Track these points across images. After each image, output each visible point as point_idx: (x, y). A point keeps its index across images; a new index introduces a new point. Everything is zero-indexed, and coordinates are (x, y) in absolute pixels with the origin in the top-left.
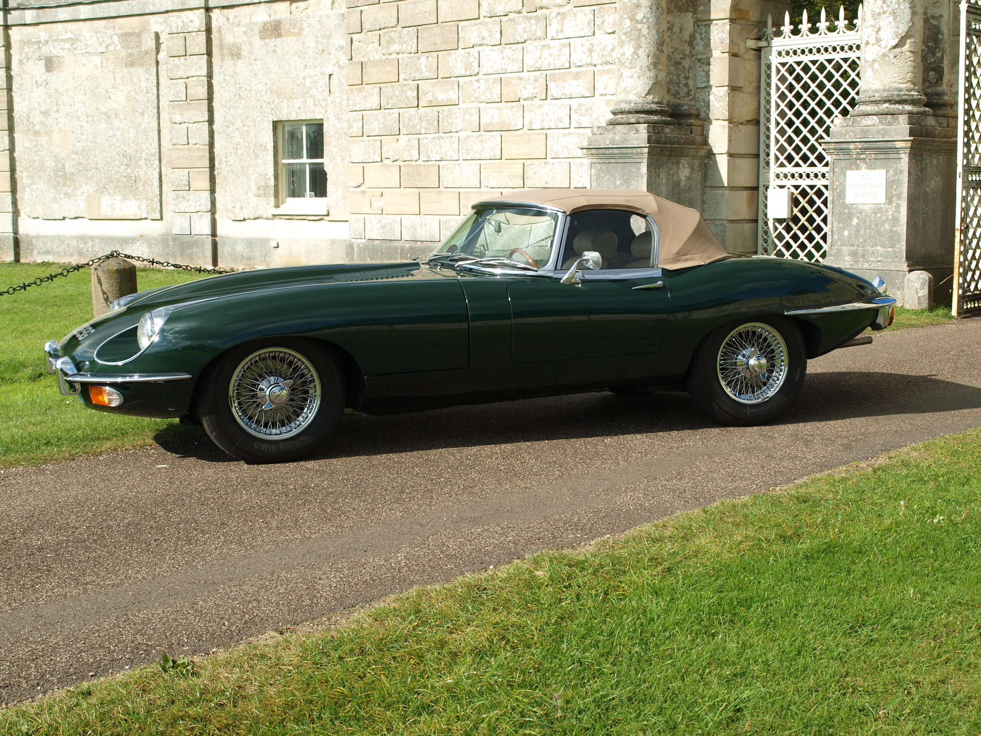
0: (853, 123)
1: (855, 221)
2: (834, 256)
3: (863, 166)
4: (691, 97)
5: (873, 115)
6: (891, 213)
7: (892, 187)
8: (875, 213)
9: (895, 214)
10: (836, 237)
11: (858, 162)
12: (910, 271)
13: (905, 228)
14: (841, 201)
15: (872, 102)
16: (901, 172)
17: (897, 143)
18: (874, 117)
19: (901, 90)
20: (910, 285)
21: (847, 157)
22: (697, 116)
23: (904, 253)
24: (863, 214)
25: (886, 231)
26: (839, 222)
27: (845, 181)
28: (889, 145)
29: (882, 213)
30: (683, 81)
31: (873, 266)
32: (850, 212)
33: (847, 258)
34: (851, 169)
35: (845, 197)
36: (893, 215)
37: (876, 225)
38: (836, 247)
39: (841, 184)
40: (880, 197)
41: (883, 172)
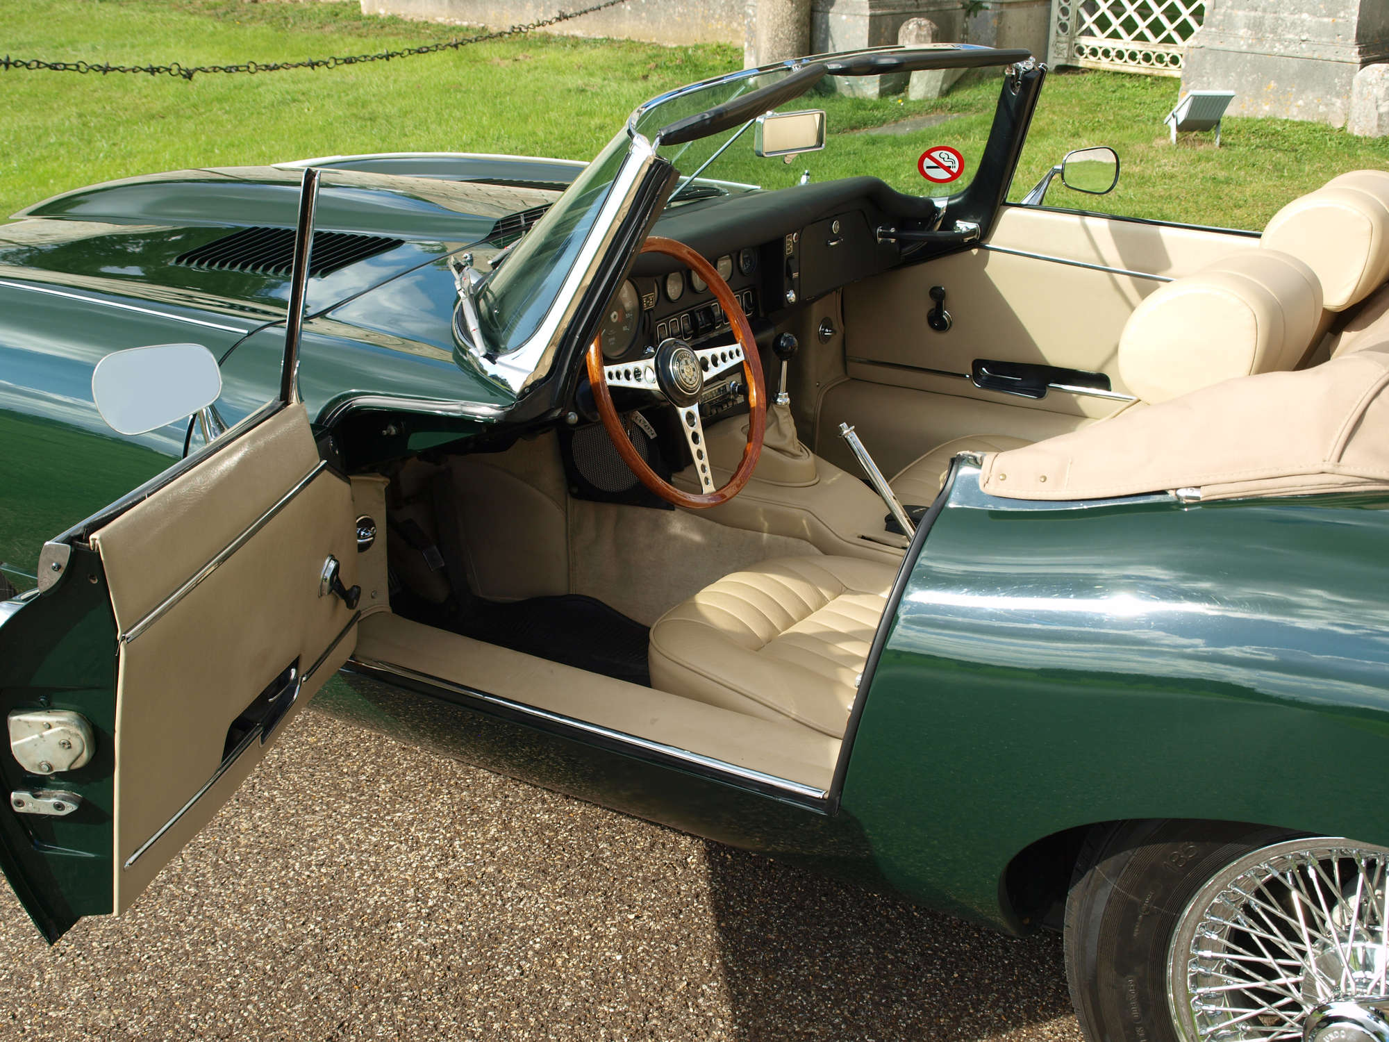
2: (1217, 27)
12: (1365, 63)
20: (1365, 91)
23: (1355, 28)
31: (1292, 49)
33: (1242, 32)
38: (1223, 11)
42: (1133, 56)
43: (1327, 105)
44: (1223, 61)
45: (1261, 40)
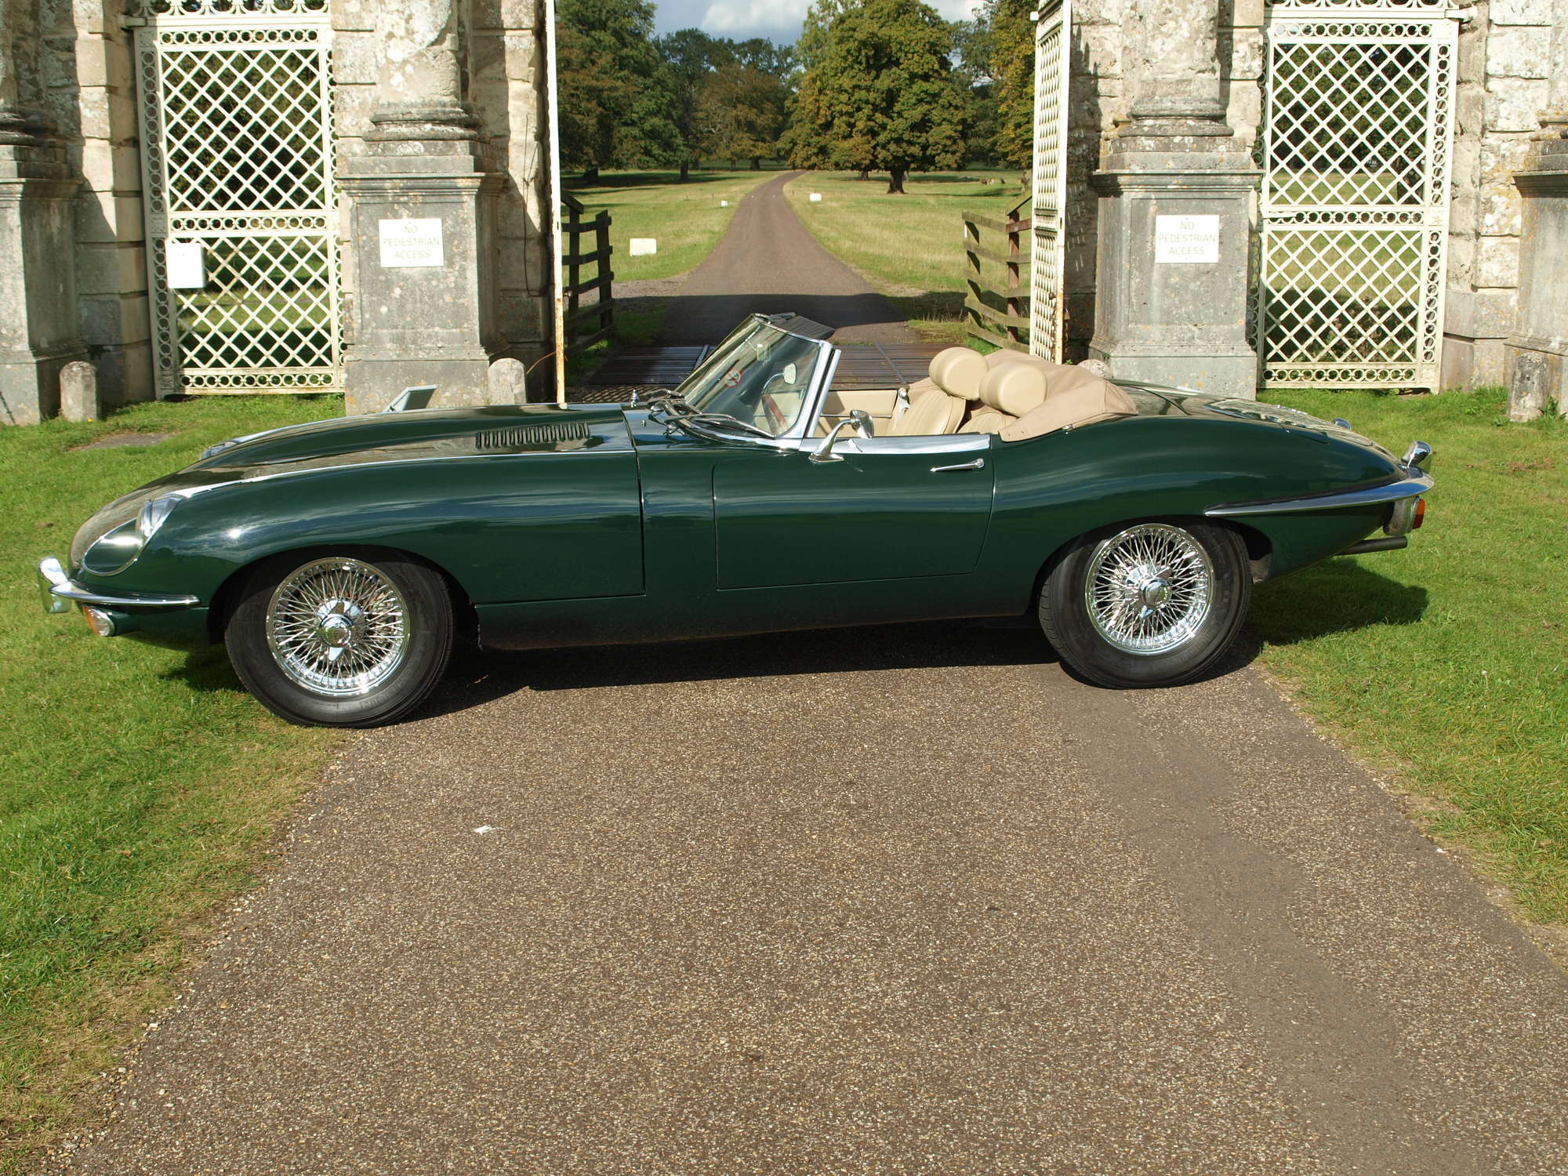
0: (383, 150)
1: (397, 292)
2: (367, 344)
3: (404, 212)
4: (43, 102)
5: (415, 139)
6: (453, 279)
7: (451, 242)
8: (429, 281)
9: (459, 280)
10: (367, 316)
11: (396, 207)
12: (492, 360)
13: (476, 300)
14: (372, 263)
15: (406, 121)
17: (457, 180)
18: (417, 143)
19: (444, 105)
20: (501, 379)
21: (378, 200)
22: (54, 132)
23: (478, 334)
24: (409, 281)
25: (447, 304)
26: (371, 294)
27: (377, 234)
28: (447, 183)
29: (439, 280)
30: (27, 75)
31: (433, 355)
32: (387, 280)
33: (389, 346)
34: (386, 217)
35: (378, 258)
36: (455, 282)
37: (431, 297)
38: (370, 330)
39: (370, 238)
40: (436, 258)
41: (438, 221)
42: (237, 380)
43: (468, 394)
44: (379, 369)
45: (406, 350)
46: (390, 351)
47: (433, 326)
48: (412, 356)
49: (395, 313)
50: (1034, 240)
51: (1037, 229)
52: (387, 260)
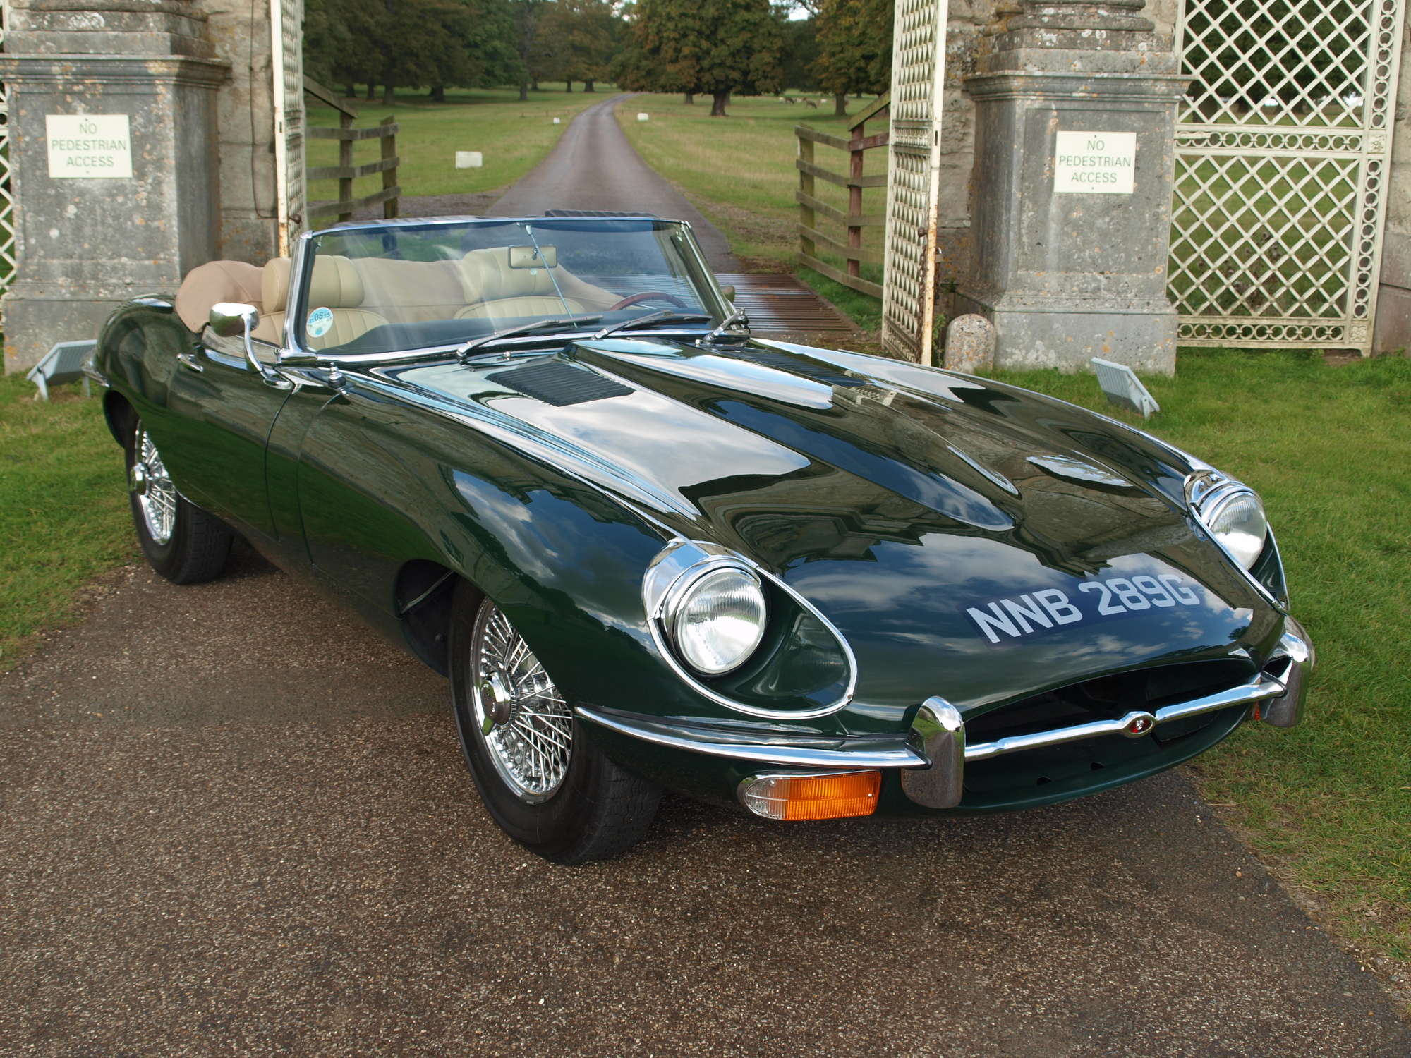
0: (51, 23)
1: (71, 210)
2: (32, 277)
3: (80, 107)
5: (93, 10)
6: (145, 194)
7: (142, 147)
8: (113, 196)
9: (153, 197)
10: (33, 241)
11: (69, 99)
13: (176, 222)
14: (38, 173)
16: (160, 119)
17: (151, 65)
18: (96, 14)
21: (43, 89)
23: (178, 268)
24: (88, 197)
25: (137, 228)
26: (37, 213)
27: (44, 134)
28: (135, 68)
29: (126, 196)
31: (118, 293)
32: (58, 195)
33: (61, 280)
34: (55, 112)
35: (46, 165)
36: (148, 199)
37: (116, 218)
38: (36, 260)
39: (35, 139)
40: (121, 167)
41: (124, 119)
44: (50, 313)
45: (83, 287)
46: (63, 286)
47: (120, 256)
48: (91, 294)
49: (69, 238)
50: (892, 160)
51: (897, 145)
52: (58, 167)
